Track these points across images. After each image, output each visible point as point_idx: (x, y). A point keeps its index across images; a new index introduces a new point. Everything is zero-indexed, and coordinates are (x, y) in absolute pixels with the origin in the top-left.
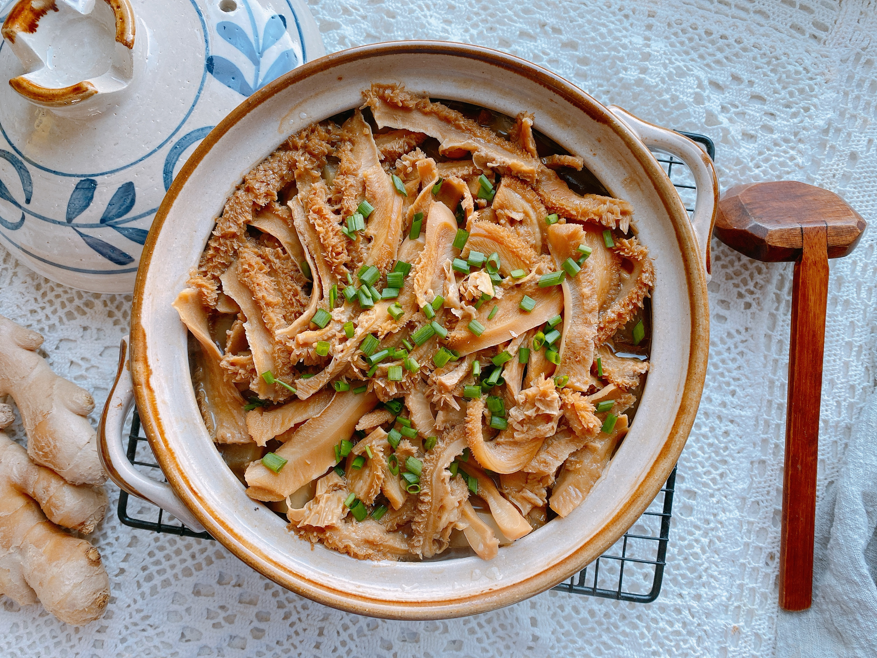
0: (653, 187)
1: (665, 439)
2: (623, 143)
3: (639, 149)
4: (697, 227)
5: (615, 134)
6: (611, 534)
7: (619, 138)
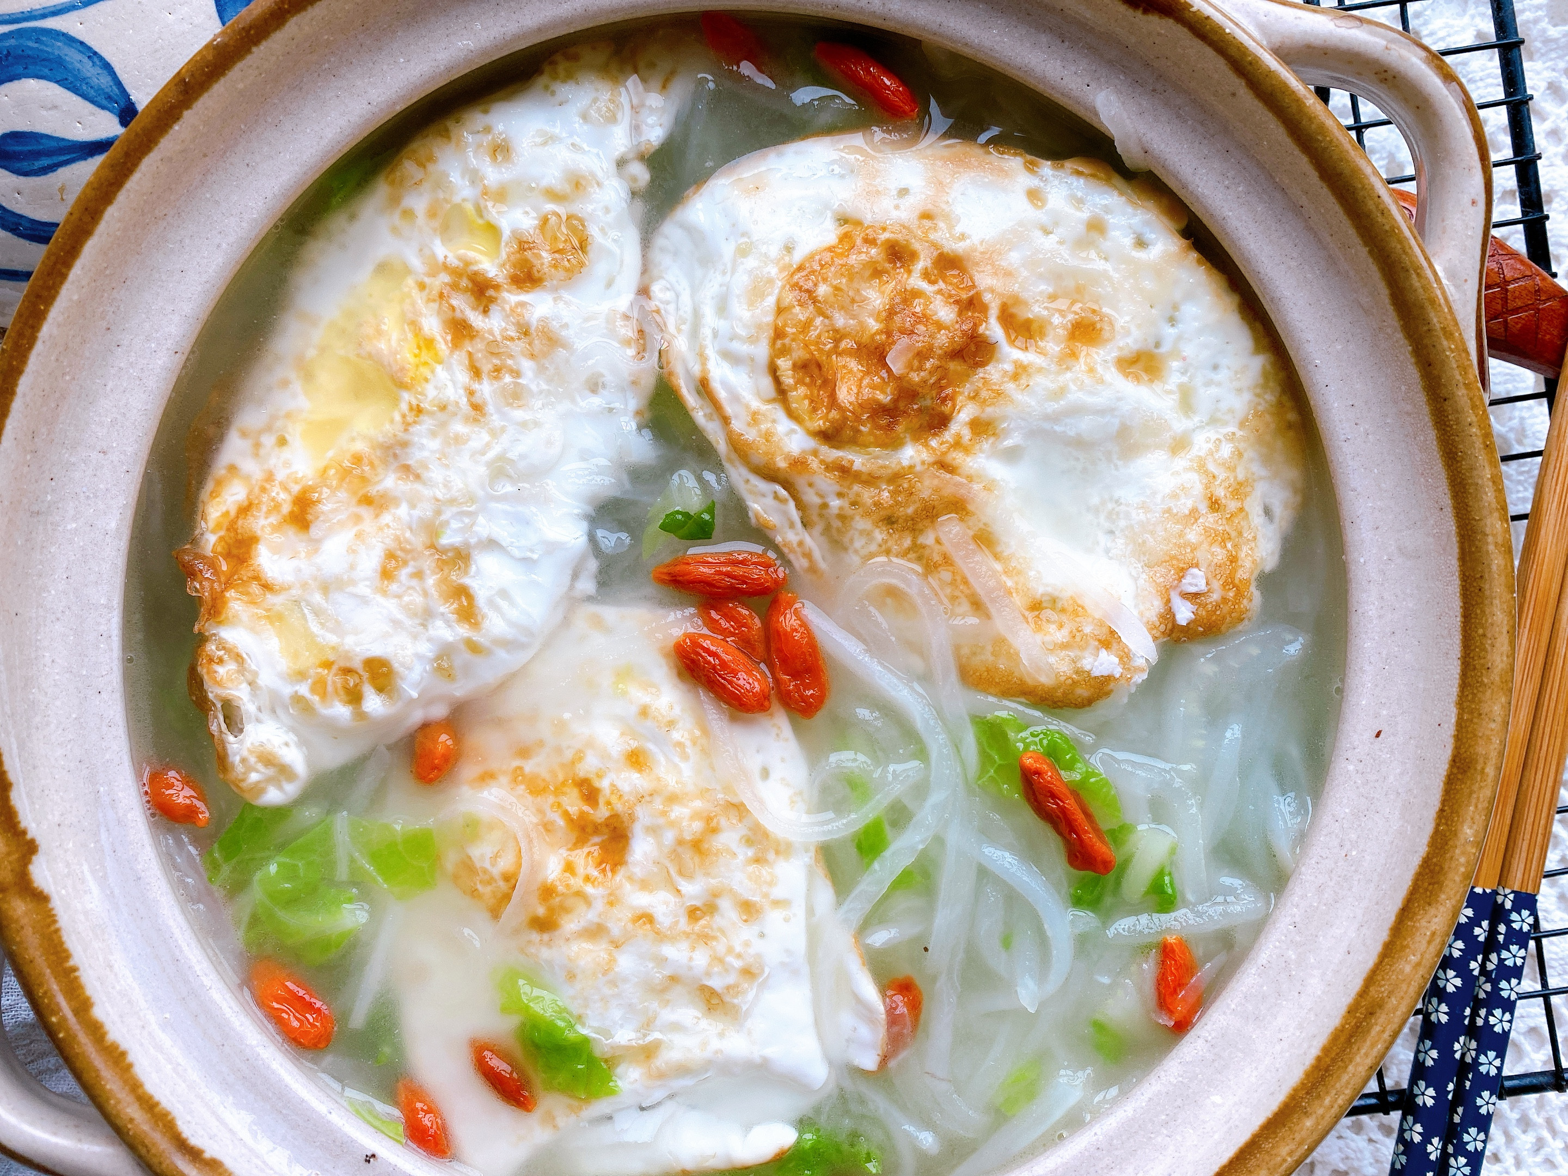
0: (1313, 176)
1: (1422, 849)
2: (1221, 63)
3: (1270, 73)
4: (1445, 270)
5: (1198, 44)
6: (1308, 1123)
7: (1209, 52)
